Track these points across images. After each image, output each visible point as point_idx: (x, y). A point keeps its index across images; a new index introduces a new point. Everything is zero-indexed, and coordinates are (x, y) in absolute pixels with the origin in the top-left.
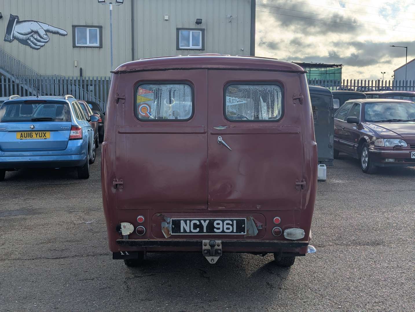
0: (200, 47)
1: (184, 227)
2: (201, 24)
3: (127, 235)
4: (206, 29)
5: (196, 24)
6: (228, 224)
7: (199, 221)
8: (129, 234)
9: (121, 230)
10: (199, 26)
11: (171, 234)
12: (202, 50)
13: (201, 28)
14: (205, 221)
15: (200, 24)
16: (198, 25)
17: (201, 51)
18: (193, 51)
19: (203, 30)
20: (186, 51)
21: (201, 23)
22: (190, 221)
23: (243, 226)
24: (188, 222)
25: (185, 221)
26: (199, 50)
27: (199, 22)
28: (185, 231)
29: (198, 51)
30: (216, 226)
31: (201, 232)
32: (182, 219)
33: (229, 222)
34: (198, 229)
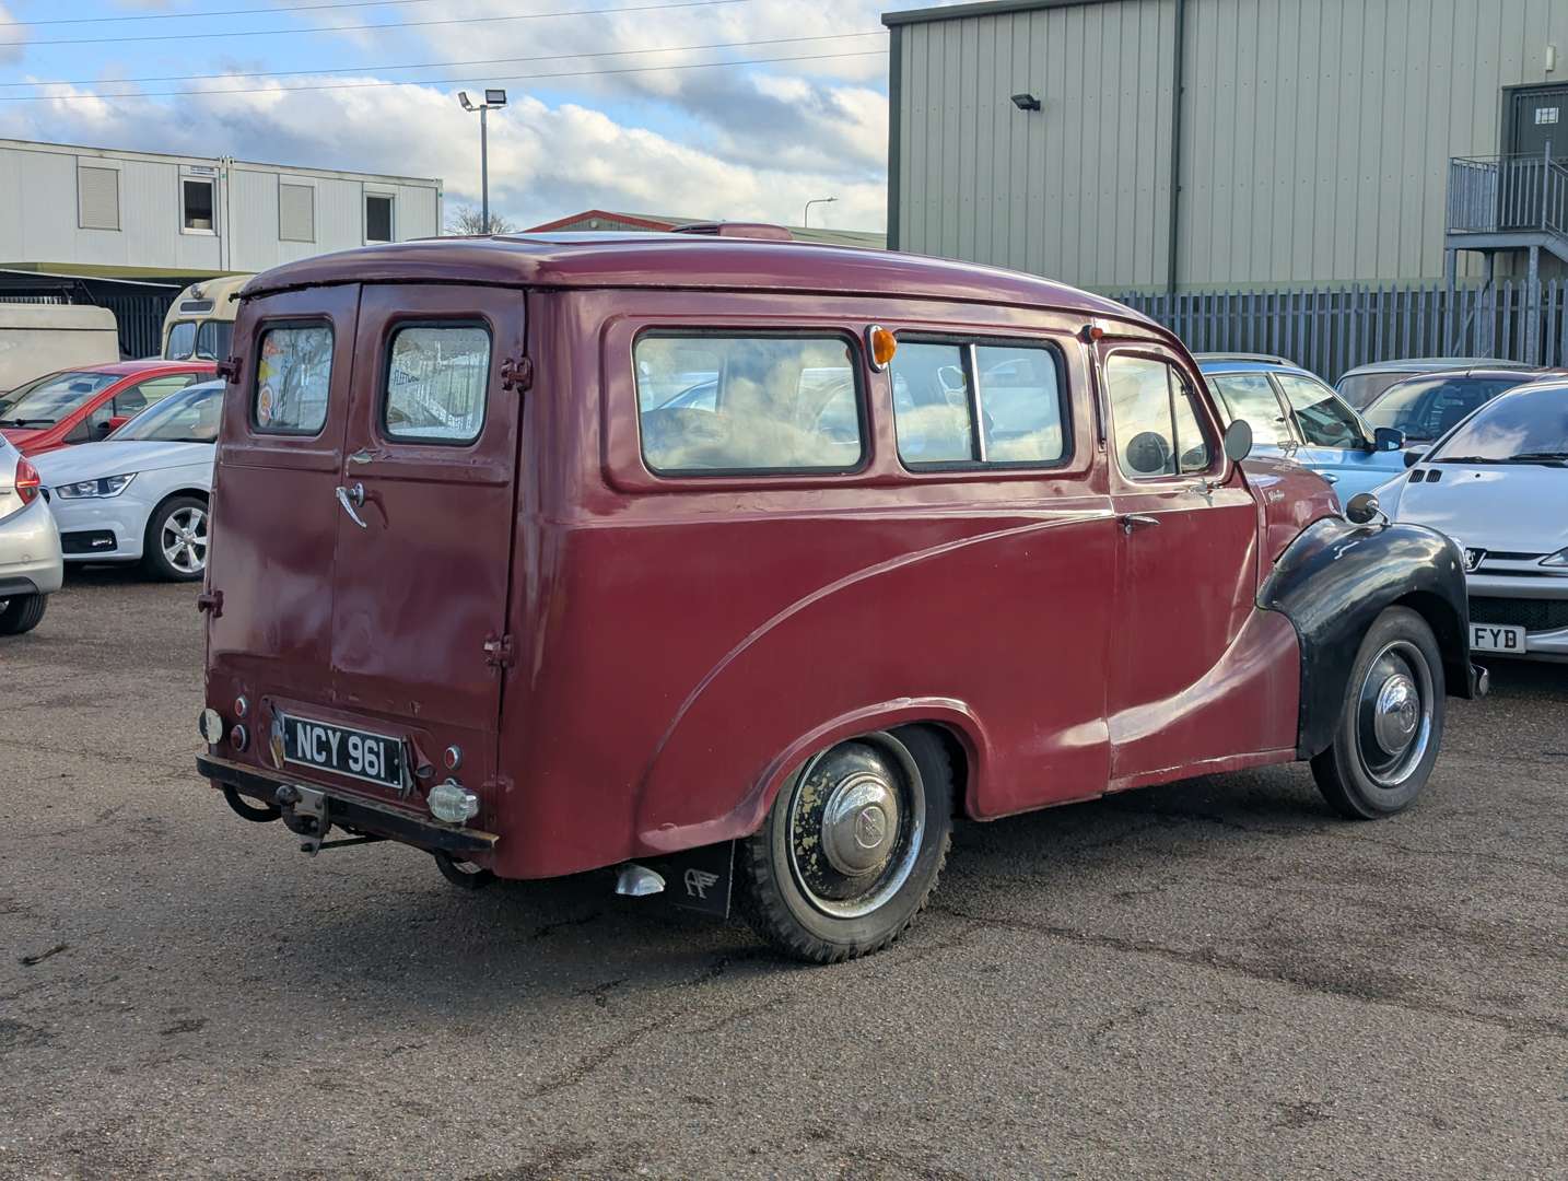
1: (302, 743)
6: (370, 750)
7: (326, 729)
11: (285, 759)
22: (312, 726)
23: (396, 762)
24: (309, 728)
25: (305, 726)
28: (304, 757)
30: (353, 753)
31: (328, 762)
32: (301, 719)
33: (373, 744)
34: (324, 753)
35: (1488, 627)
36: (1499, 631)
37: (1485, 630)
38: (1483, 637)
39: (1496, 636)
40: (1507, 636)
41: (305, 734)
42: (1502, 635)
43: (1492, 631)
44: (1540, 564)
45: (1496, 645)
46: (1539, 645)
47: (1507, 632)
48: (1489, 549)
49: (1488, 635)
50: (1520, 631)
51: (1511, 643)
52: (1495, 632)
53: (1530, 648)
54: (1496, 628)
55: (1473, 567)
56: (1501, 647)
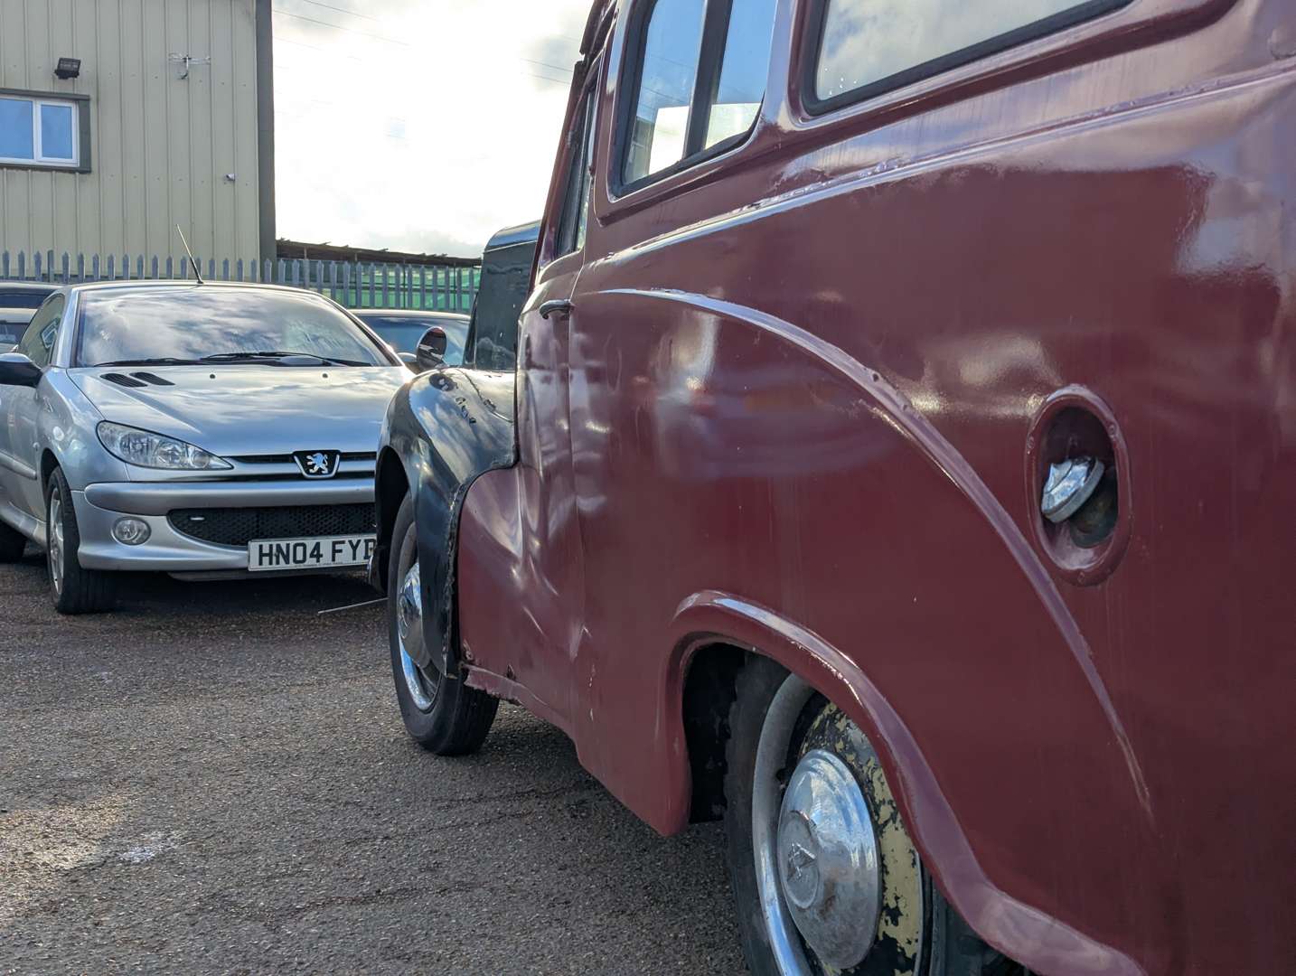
0: (74, 161)
2: (76, 77)
4: (93, 96)
5: (57, 77)
10: (66, 86)
12: (82, 172)
13: (74, 95)
15: (70, 79)
16: (62, 81)
17: (77, 174)
18: (47, 174)
19: (82, 101)
20: (20, 171)
21: (75, 74)
26: (71, 171)
27: (67, 71)
29: (67, 175)
35: (346, 538)
36: (359, 541)
37: (343, 542)
38: (340, 551)
39: (355, 548)
40: (367, 546)
42: (362, 545)
43: (350, 542)
45: (354, 558)
47: (367, 541)
48: (342, 451)
49: (346, 548)
52: (355, 544)
54: (355, 539)
55: (330, 472)
56: (361, 559)
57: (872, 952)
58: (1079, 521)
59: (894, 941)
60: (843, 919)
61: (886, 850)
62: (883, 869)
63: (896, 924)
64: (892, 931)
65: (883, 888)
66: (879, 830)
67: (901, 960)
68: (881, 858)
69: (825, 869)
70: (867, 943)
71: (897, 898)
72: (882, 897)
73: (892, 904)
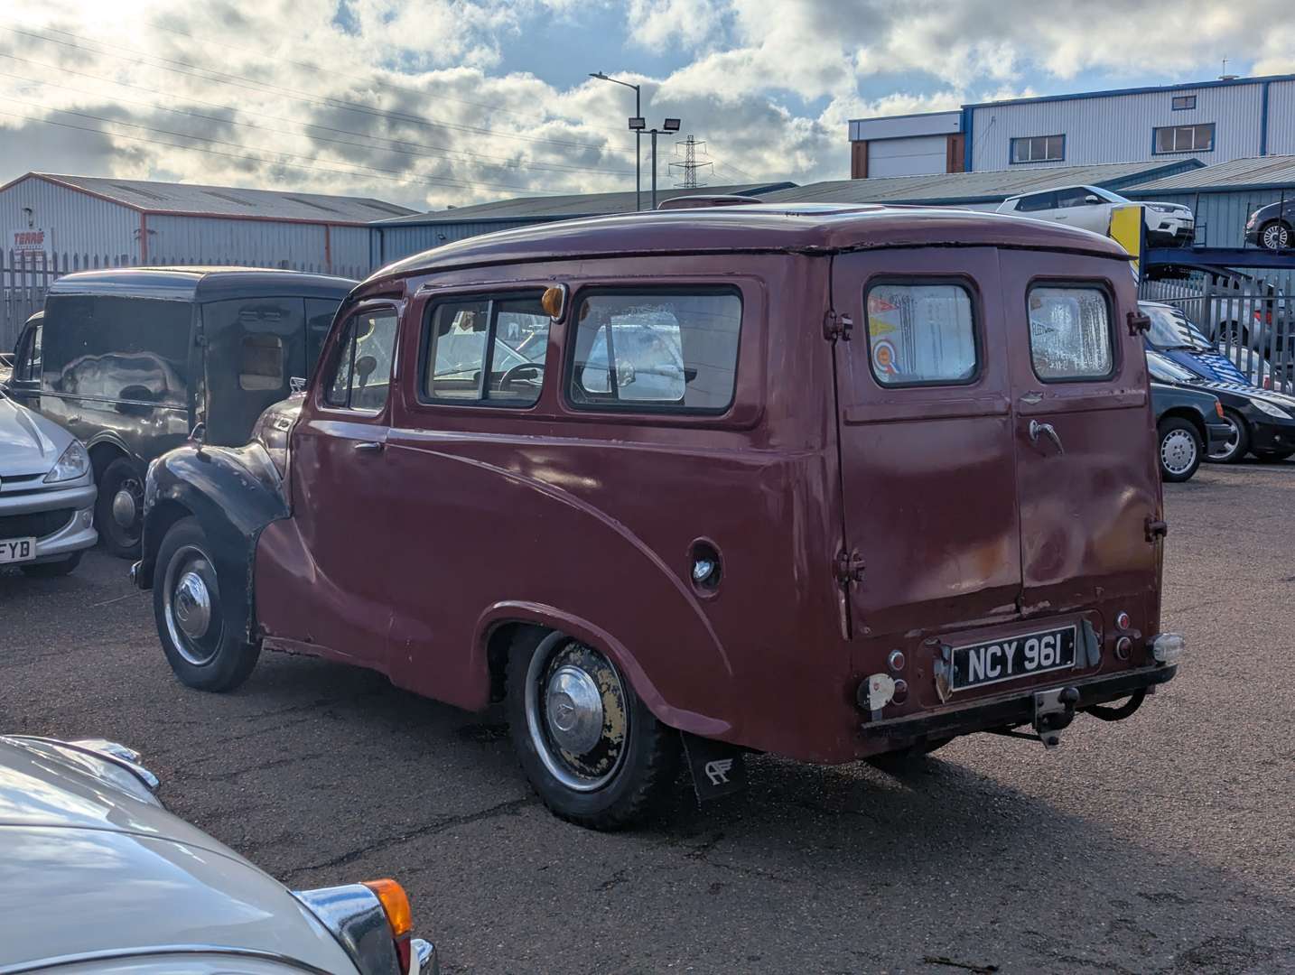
1: (974, 668)
3: (878, 710)
6: (1047, 645)
7: (1001, 645)
8: (883, 705)
9: (868, 696)
11: (954, 690)
14: (1010, 643)
22: (986, 647)
23: (1071, 644)
24: (982, 651)
25: (977, 651)
28: (977, 679)
30: (1028, 654)
31: (1003, 673)
32: (971, 646)
33: (1050, 639)
34: (999, 667)
35: (7, 542)
36: (16, 544)
37: (5, 545)
39: (13, 549)
40: (22, 547)
41: (979, 658)
42: (19, 546)
43: (10, 545)
44: (44, 482)
45: (13, 557)
46: (49, 550)
47: (22, 543)
49: (7, 549)
50: (32, 540)
51: (25, 552)
52: (13, 545)
53: (40, 554)
54: (13, 542)
56: (18, 558)
57: (598, 744)
58: (707, 582)
59: (609, 739)
60: (587, 733)
61: (605, 703)
62: (604, 710)
63: (610, 731)
64: (608, 734)
65: (604, 718)
66: (602, 695)
67: (612, 746)
68: (603, 706)
69: (579, 714)
70: (596, 741)
71: (610, 721)
72: (604, 722)
73: (609, 724)
